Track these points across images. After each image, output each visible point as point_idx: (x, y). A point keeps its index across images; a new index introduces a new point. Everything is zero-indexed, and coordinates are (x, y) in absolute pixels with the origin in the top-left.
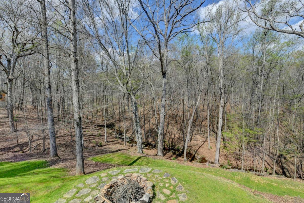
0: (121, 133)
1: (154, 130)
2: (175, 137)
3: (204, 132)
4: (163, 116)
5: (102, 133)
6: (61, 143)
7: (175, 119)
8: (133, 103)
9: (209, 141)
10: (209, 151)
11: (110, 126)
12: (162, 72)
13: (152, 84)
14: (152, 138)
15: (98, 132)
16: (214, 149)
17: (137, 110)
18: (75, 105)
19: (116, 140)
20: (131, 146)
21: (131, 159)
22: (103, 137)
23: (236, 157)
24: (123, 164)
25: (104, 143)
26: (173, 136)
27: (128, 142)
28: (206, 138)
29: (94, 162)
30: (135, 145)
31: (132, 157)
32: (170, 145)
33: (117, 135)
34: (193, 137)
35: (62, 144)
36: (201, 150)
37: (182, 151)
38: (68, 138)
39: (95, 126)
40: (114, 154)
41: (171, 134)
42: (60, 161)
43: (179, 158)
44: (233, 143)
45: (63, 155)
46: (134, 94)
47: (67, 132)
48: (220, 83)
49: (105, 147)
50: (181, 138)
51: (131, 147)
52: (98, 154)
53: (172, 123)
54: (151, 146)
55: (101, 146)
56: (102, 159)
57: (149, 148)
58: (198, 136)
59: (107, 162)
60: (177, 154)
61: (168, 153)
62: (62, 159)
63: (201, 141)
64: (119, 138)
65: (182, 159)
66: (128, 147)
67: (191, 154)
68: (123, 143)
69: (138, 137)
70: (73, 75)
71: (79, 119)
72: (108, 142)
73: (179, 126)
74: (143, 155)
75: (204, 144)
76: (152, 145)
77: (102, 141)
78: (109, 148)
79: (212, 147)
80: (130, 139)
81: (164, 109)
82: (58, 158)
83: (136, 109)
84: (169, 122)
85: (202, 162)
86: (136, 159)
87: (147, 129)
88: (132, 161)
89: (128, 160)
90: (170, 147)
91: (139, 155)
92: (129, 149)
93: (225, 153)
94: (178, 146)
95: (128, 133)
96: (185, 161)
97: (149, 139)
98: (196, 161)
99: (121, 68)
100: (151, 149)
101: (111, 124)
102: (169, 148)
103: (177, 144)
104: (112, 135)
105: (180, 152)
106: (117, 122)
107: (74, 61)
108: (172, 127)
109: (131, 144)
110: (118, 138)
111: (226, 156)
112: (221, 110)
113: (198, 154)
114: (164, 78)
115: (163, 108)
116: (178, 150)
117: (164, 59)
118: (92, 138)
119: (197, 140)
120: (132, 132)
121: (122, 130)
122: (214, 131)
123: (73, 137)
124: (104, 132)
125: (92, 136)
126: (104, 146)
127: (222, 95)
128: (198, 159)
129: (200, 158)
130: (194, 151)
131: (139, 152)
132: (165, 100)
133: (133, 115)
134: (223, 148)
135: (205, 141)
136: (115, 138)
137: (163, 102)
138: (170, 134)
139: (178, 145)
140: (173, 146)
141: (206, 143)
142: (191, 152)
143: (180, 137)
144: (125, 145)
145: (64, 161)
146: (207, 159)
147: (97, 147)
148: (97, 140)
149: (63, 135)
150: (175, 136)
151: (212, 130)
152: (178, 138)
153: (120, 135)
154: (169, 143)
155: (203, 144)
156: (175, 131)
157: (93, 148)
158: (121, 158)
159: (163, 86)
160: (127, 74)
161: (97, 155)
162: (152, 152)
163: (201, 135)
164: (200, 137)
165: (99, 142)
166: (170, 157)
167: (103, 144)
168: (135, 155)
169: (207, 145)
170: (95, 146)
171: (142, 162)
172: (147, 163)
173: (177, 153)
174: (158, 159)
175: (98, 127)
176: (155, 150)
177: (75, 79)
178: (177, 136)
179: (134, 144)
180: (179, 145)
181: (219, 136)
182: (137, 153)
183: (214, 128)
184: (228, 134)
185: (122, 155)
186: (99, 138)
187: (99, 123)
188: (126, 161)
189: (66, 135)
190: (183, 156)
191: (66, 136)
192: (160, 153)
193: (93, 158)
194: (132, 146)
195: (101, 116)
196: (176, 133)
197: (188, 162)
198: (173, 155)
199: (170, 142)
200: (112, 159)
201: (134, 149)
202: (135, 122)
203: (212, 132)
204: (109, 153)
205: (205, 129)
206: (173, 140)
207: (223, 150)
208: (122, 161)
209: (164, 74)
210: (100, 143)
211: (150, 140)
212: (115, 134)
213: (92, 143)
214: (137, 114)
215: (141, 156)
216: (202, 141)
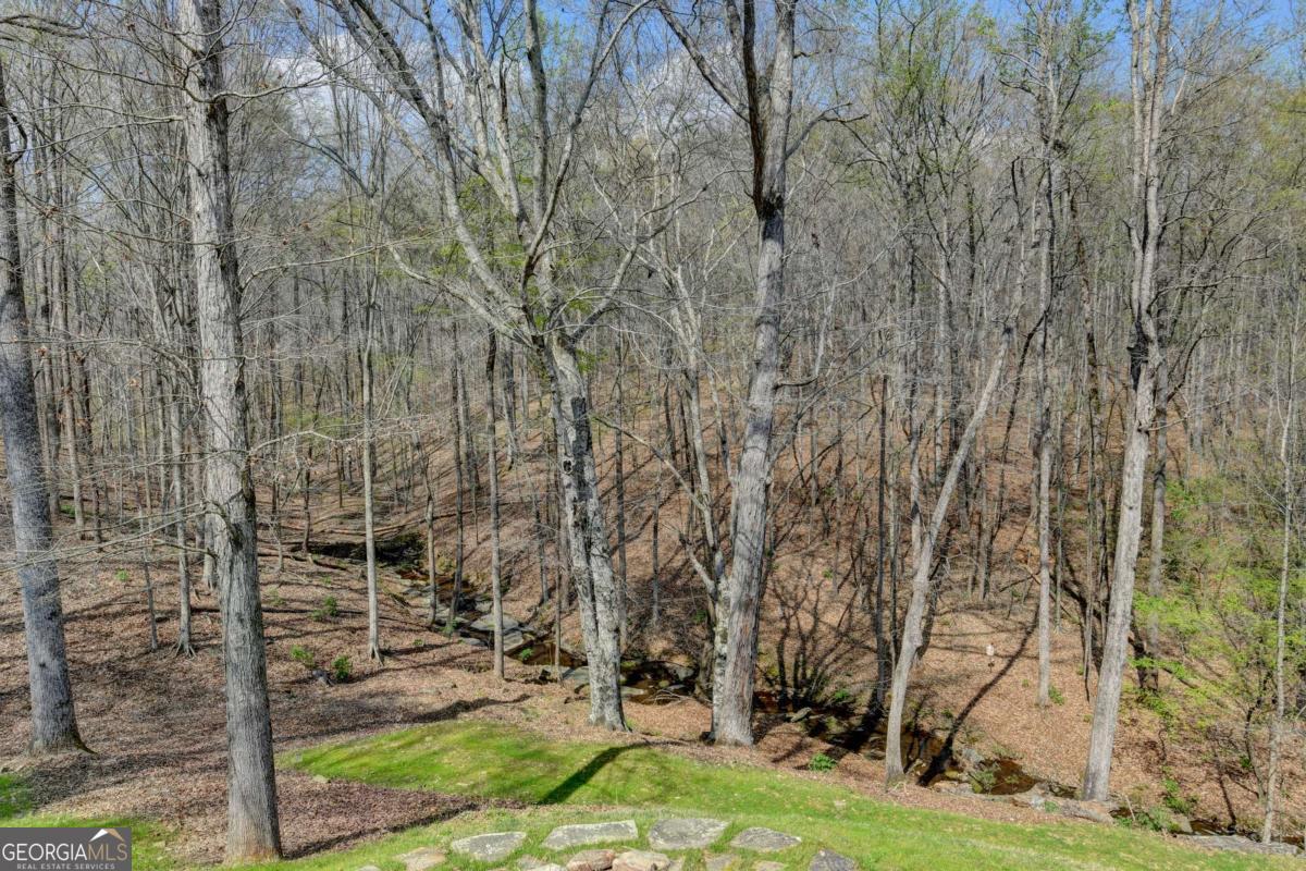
0: (466, 601)
1: (679, 583)
2: (823, 628)
3: (1006, 596)
4: (761, 486)
5: (346, 594)
6: (89, 658)
7: (816, 512)
8: (567, 404)
9: (1045, 655)
10: (1044, 717)
11: (398, 553)
12: (757, 197)
13: (678, 276)
14: (670, 633)
15: (320, 592)
16: (1074, 701)
17: (589, 445)
18: (214, 413)
19: (436, 639)
20: (536, 682)
21: (554, 763)
22: (355, 623)
23: (1222, 759)
24: (505, 790)
25: (360, 657)
26: (806, 622)
27: (514, 654)
28: (1021, 635)
29: (321, 780)
30: (565, 676)
31: (558, 749)
32: (789, 675)
33: (445, 612)
34: (934, 630)
35: (92, 668)
36: (988, 710)
37: (866, 718)
38: (131, 626)
39: (297, 548)
40: (441, 731)
41: (792, 604)
42: (101, 772)
43: (850, 759)
44: (1201, 669)
45: (110, 736)
46: (569, 344)
47: (121, 590)
48: (1137, 276)
49: (371, 685)
50: (856, 635)
51: (536, 687)
52: (336, 732)
53: (799, 537)
54: (664, 683)
55: (346, 679)
56: (366, 759)
57: (652, 692)
58: (969, 623)
59: (403, 780)
60: (837, 736)
61: (776, 730)
62: (107, 762)
63: (990, 650)
64: (459, 626)
65: (871, 767)
66: (517, 689)
67: (929, 737)
68: (482, 659)
69: (592, 625)
70: (198, 208)
71: (243, 504)
72: (385, 653)
73: (844, 554)
74: (628, 738)
75: (1013, 671)
76: (673, 678)
77: (347, 651)
78: (398, 692)
79: (1063, 691)
80: (530, 637)
81: (762, 444)
82: (87, 754)
83: (584, 445)
84: (778, 529)
85: (998, 789)
86: (582, 762)
87: (635, 572)
88: (561, 778)
89: (536, 769)
90: (791, 691)
91: (601, 739)
92: (525, 697)
93: (1151, 735)
94: (843, 685)
95: (510, 595)
96: (891, 779)
97: (647, 638)
98: (960, 781)
99: (486, 168)
100: (665, 702)
101: (398, 538)
102: (783, 693)
103: (836, 672)
104: (413, 612)
105: (855, 721)
106: (439, 524)
107: (204, 118)
108: (797, 564)
109: (536, 670)
110: (448, 628)
111: (1155, 754)
112: (1138, 453)
113: (975, 734)
114: (767, 235)
115: (757, 437)
116: (842, 710)
117: (774, 114)
118: (285, 625)
119: (964, 649)
120: (540, 590)
121: (472, 579)
122: (1075, 589)
123: (160, 621)
124: (364, 592)
125: (287, 617)
126: (363, 677)
127: (1146, 352)
128: (969, 767)
129: (987, 763)
130: (949, 716)
131: (601, 719)
132: (776, 388)
133: (566, 479)
134: (1138, 701)
135: (1019, 654)
136: (429, 629)
137: (761, 400)
138: (783, 604)
139: (838, 678)
140: (810, 682)
141: (1020, 664)
142: (926, 725)
143: (850, 629)
144: (496, 672)
145: (126, 775)
146: (1029, 768)
147: (319, 688)
148: (317, 642)
149: (96, 608)
150: (817, 620)
151: (1065, 587)
152: (842, 634)
153: (460, 609)
154: (782, 665)
155: (1002, 673)
156: (818, 588)
157: (296, 691)
158: (488, 755)
159: (761, 294)
160: (522, 209)
161: (328, 733)
162: (675, 718)
163: (986, 614)
164: (984, 629)
165: (330, 655)
166: (789, 754)
167: (357, 664)
168: (576, 739)
169: (1029, 677)
170: (305, 681)
171: (627, 779)
172: (657, 791)
173: (834, 726)
174: (728, 767)
175: (316, 557)
176: (695, 706)
177: (213, 236)
178: (832, 617)
179: (556, 670)
180: (848, 680)
181: (1118, 620)
182: (589, 723)
183: (1072, 571)
184: (1166, 613)
185: (491, 736)
186: (328, 626)
187: (317, 529)
188: (524, 776)
189: (117, 608)
190: (882, 746)
191: (115, 615)
192: (733, 727)
193: (308, 757)
194: (544, 679)
195: (335, 487)
196: (824, 596)
197: (909, 788)
198: (809, 740)
199: (789, 660)
200: (428, 762)
201: (555, 700)
202: (576, 525)
203: (1061, 597)
204: (404, 721)
205: (1015, 577)
206: (809, 645)
207: (1134, 714)
208: (496, 777)
209: (769, 210)
210: (337, 658)
211: (657, 647)
212: (428, 600)
213: (286, 659)
214: (588, 475)
215: (618, 743)
216: (996, 655)
